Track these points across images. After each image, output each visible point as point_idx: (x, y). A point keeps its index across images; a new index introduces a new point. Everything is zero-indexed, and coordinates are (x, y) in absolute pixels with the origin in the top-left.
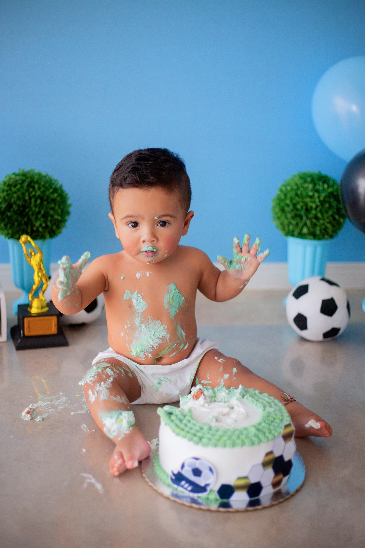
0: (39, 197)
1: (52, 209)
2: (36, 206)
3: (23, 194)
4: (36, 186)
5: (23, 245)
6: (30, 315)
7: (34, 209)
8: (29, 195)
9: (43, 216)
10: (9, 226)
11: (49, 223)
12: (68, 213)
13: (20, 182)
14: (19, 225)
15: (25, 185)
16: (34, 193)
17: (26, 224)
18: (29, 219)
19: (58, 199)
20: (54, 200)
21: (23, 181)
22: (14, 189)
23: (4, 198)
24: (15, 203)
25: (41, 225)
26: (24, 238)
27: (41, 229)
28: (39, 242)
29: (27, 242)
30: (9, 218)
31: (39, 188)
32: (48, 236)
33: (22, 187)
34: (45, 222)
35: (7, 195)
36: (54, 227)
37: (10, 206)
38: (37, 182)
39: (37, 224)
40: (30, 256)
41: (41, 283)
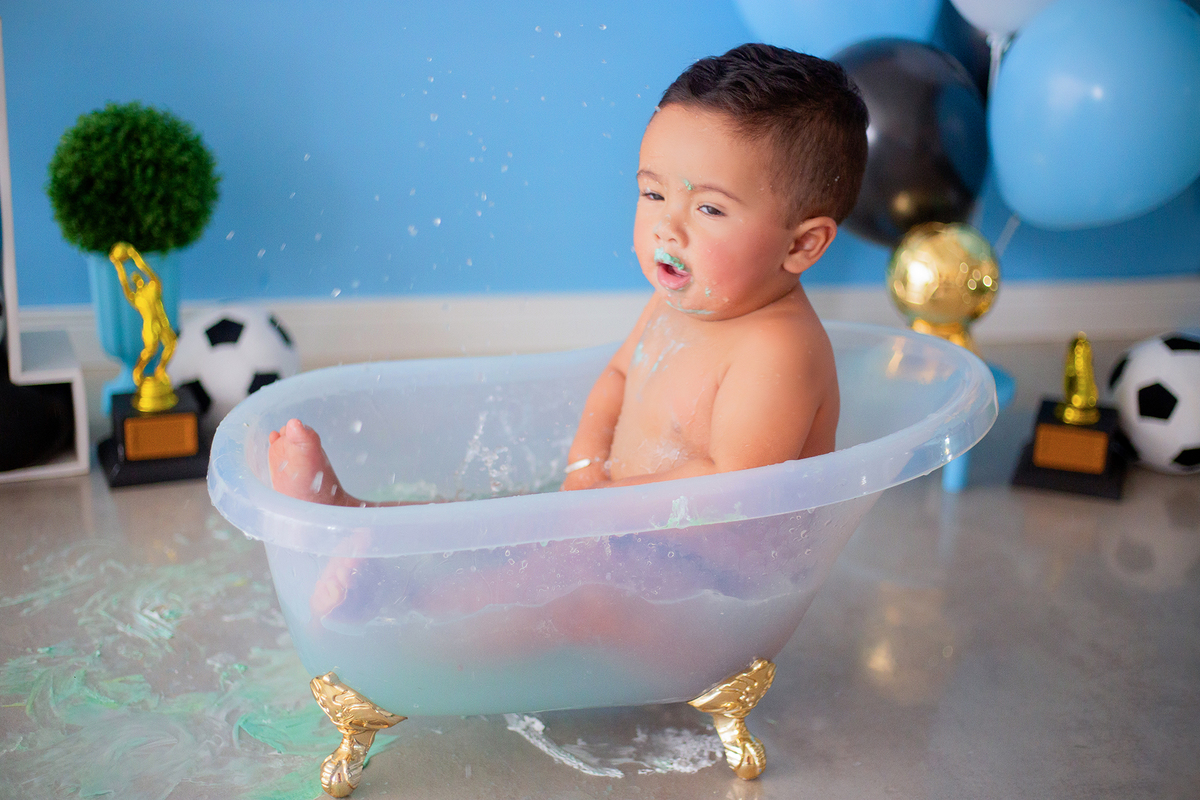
0: (150, 162)
1: (181, 186)
2: (144, 181)
3: (117, 157)
4: (145, 139)
5: (119, 267)
6: (136, 414)
7: (139, 187)
8: (130, 158)
9: (162, 202)
11: (174, 219)
12: (214, 195)
13: (109, 130)
14: (108, 224)
15: (121, 135)
16: (137, 157)
18: (130, 210)
19: (193, 166)
20: (184, 169)
21: (116, 130)
22: (95, 146)
23: (76, 166)
24: (99, 175)
25: (155, 223)
26: (119, 251)
27: (156, 231)
28: (155, 258)
29: (126, 261)
30: (88, 208)
31: (151, 144)
32: (170, 242)
33: (114, 141)
34: (166, 212)
35: (84, 159)
36: (186, 226)
37: (88, 183)
38: (147, 129)
39: (149, 219)
40: (134, 287)
41: (159, 347)
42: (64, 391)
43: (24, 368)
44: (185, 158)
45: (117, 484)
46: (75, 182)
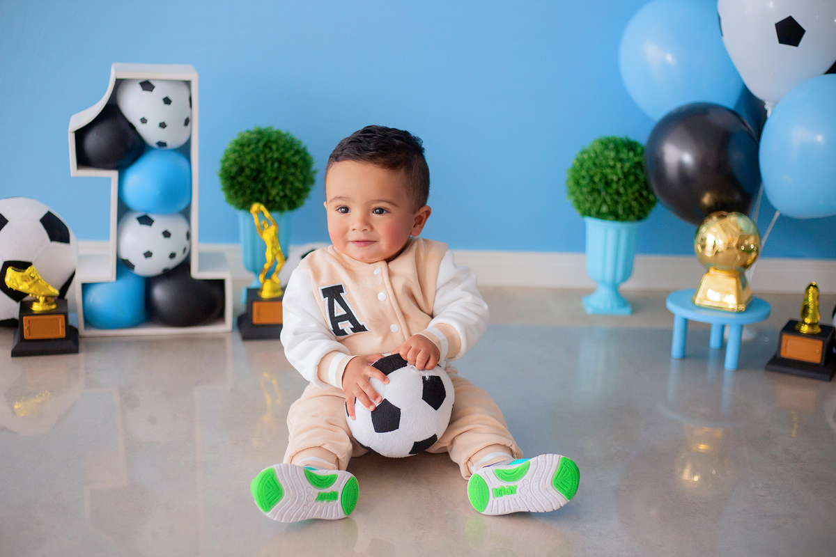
0: (277, 159)
1: (293, 174)
2: (272, 170)
3: (258, 156)
4: (274, 147)
5: (255, 216)
6: (260, 299)
7: (270, 173)
8: (265, 157)
9: (281, 183)
10: (240, 194)
11: (288, 192)
12: (312, 181)
13: (255, 141)
14: (252, 193)
15: (261, 145)
16: (269, 156)
17: (261, 192)
18: (264, 186)
19: (300, 163)
20: (295, 165)
21: (259, 141)
22: (247, 150)
23: (235, 161)
24: (248, 166)
25: (278, 194)
26: (256, 207)
27: (278, 199)
28: (276, 214)
29: (260, 213)
30: (241, 184)
31: (277, 149)
32: (285, 206)
33: (257, 147)
34: (283, 190)
35: (240, 157)
36: (295, 197)
37: (241, 170)
38: (275, 142)
39: (274, 192)
40: (262, 228)
41: (275, 262)
42: (220, 283)
43: (200, 269)
44: (297, 158)
45: (247, 337)
46: (234, 169)
